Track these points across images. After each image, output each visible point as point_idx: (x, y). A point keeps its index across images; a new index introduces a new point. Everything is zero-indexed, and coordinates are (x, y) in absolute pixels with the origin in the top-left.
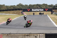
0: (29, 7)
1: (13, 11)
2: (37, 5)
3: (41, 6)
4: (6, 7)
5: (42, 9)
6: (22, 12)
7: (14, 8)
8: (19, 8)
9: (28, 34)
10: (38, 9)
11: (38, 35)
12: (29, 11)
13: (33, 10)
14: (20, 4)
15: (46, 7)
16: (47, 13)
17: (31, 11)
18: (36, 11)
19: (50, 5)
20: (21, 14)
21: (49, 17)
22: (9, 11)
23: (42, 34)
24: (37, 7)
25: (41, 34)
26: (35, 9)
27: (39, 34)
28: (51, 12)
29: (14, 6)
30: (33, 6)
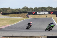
0: (35, 10)
1: (18, 15)
2: (43, 8)
3: (46, 9)
4: (11, 10)
5: (47, 12)
6: (27, 15)
7: (19, 11)
8: (24, 11)
9: (30, 37)
10: (43, 12)
11: (39, 37)
12: (34, 14)
13: (38, 13)
14: (25, 7)
15: (51, 10)
16: (52, 16)
17: (36, 14)
18: (41, 14)
19: (55, 8)
20: (26, 17)
21: (54, 20)
22: (14, 14)
23: (44, 37)
24: (43, 10)
25: (42, 36)
26: (40, 12)
27: (41, 37)
28: (56, 15)
29: (20, 9)
30: (39, 8)
